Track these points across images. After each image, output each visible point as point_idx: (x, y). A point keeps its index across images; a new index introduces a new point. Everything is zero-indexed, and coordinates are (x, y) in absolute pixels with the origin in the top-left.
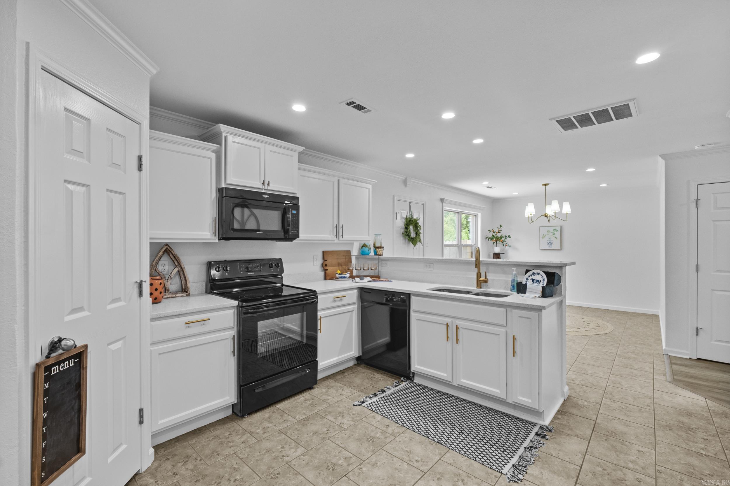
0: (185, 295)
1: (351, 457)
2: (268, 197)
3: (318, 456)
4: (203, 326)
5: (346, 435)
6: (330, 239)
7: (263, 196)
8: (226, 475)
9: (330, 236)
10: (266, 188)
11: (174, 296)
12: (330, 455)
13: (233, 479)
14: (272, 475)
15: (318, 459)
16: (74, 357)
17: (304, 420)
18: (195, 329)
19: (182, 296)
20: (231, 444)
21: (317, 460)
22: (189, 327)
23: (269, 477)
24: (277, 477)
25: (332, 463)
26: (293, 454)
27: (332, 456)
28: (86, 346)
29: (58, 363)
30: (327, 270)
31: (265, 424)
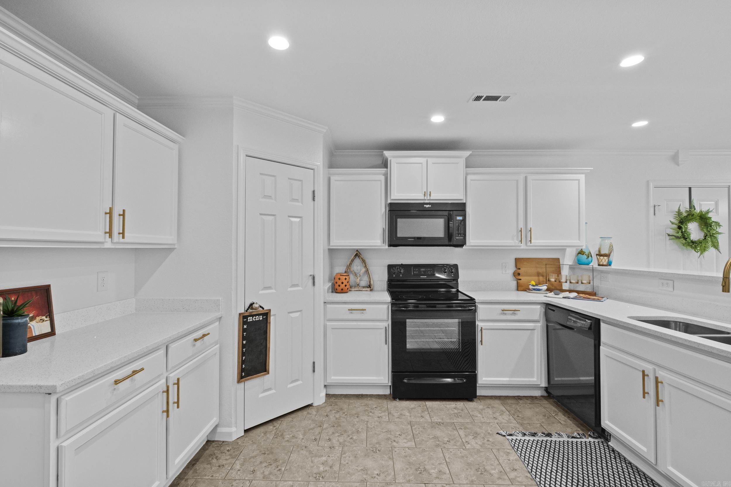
0: (369, 290)
1: (445, 474)
2: (430, 206)
3: (419, 455)
4: (362, 314)
5: (461, 454)
6: (514, 245)
7: (425, 206)
8: (350, 432)
9: (512, 241)
10: (428, 198)
11: (361, 289)
12: (429, 461)
13: (351, 437)
14: (374, 449)
15: (417, 458)
16: (263, 314)
17: (437, 424)
18: (356, 315)
19: (367, 290)
20: (371, 414)
21: (415, 459)
22: (352, 313)
23: (372, 449)
24: (377, 452)
25: (424, 467)
26: (402, 443)
27: (430, 463)
28: (270, 310)
29: (252, 316)
30: (520, 279)
31: (405, 411)
